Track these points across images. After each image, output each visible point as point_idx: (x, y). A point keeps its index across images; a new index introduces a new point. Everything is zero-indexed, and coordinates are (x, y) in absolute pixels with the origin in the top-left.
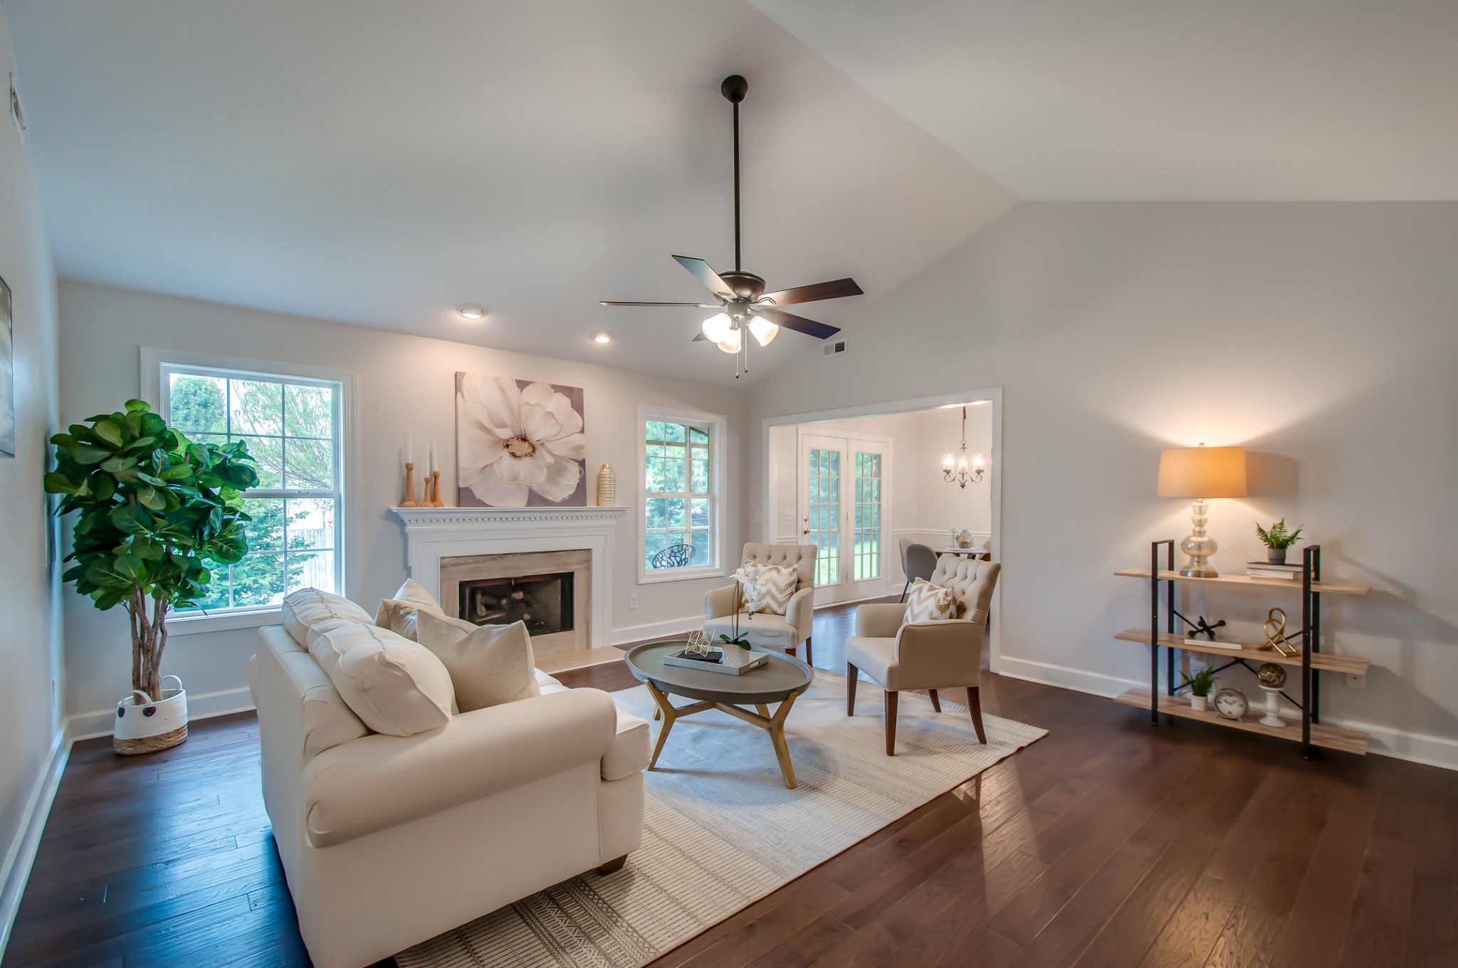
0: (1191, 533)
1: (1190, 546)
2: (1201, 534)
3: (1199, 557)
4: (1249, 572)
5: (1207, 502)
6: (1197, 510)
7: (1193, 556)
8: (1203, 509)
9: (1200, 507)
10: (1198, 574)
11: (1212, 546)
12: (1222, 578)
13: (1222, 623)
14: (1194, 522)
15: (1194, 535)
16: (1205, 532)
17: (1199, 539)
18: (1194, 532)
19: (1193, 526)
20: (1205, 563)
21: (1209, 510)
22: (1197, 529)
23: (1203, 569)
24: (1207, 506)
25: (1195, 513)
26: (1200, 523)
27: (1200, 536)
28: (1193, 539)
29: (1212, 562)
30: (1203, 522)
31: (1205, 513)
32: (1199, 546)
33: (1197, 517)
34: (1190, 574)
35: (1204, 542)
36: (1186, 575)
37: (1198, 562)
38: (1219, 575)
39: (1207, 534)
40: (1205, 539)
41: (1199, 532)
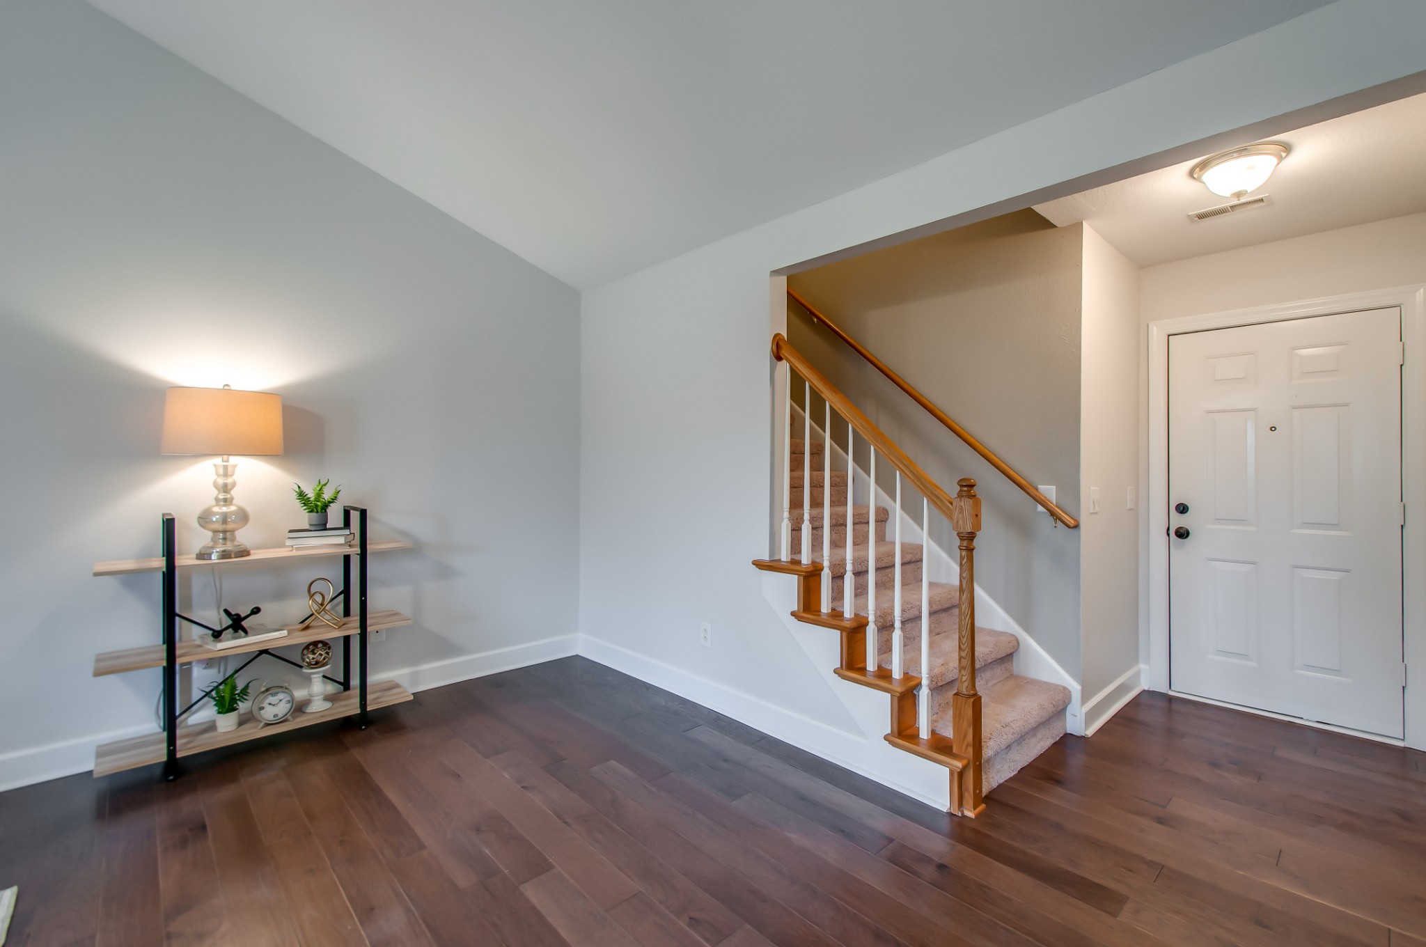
0: (213, 502)
1: (214, 519)
2: (227, 502)
3: (225, 532)
4: (289, 543)
5: (233, 460)
6: (221, 471)
7: (215, 532)
8: (230, 470)
9: (226, 468)
10: (225, 555)
11: (243, 517)
12: (257, 555)
13: (256, 611)
14: (216, 485)
15: (217, 505)
16: (232, 499)
17: (225, 509)
18: (217, 500)
19: (216, 492)
20: (233, 539)
21: (237, 470)
22: (221, 496)
23: (229, 546)
24: (235, 466)
25: (218, 475)
26: (226, 488)
27: (224, 506)
28: (216, 509)
29: (244, 536)
30: (229, 487)
31: (232, 475)
32: (225, 519)
33: (221, 481)
34: (214, 557)
35: (232, 513)
36: (210, 559)
37: (225, 539)
38: (252, 552)
39: (234, 502)
40: (233, 508)
41: (225, 500)
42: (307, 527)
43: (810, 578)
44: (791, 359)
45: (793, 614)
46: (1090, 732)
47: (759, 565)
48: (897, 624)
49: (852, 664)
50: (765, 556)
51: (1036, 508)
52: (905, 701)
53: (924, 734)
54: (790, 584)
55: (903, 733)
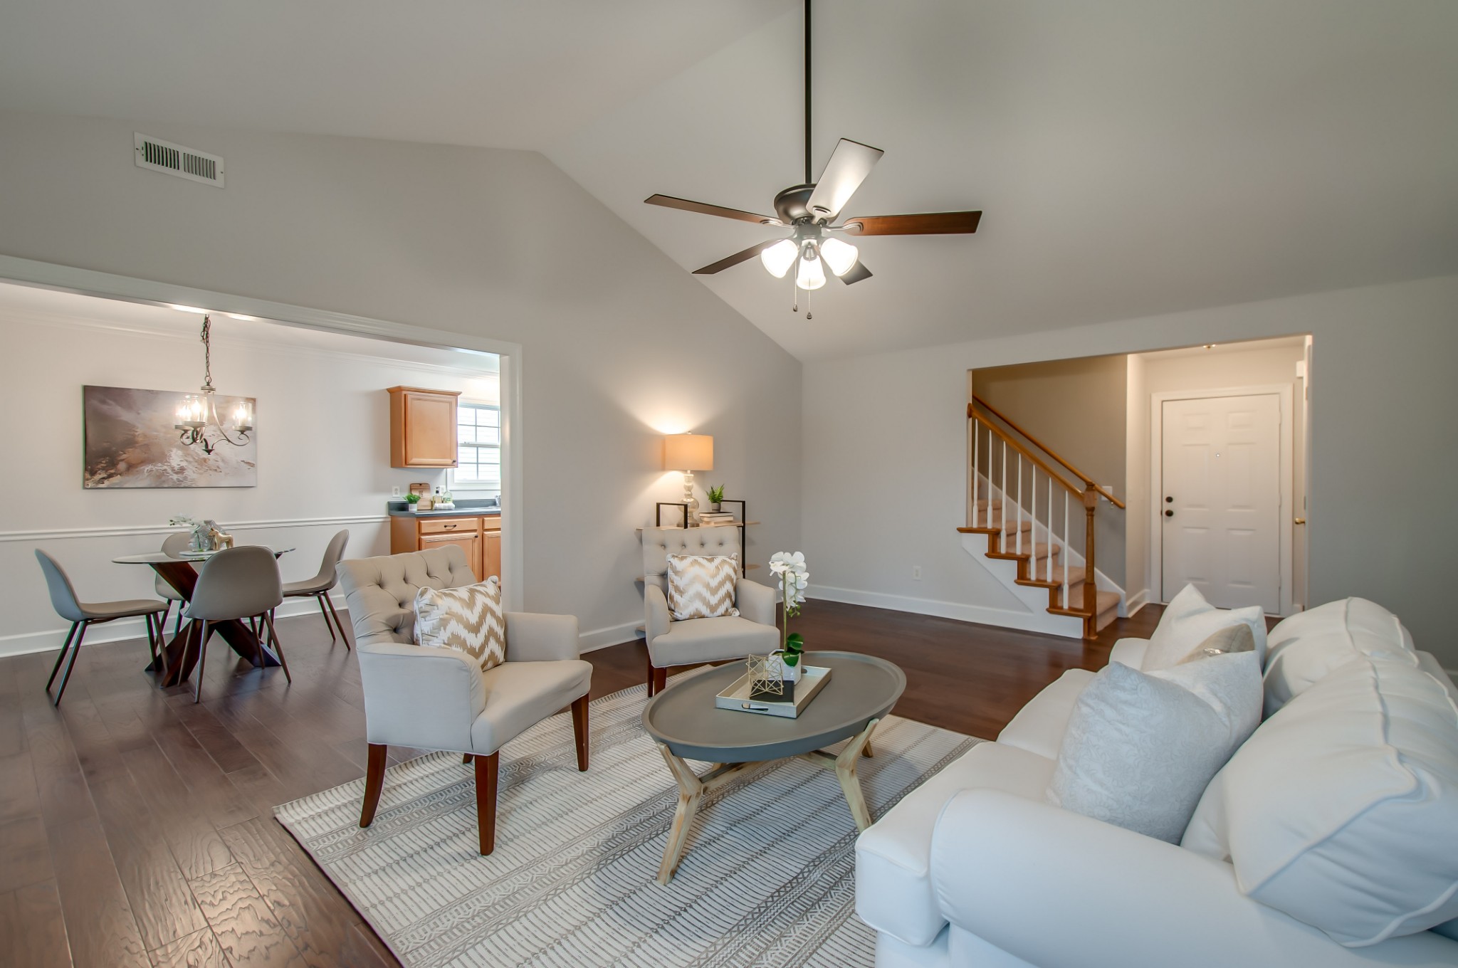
3: (690, 513)
8: (691, 479)
9: (689, 477)
15: (685, 498)
16: (691, 494)
18: (685, 495)
20: (692, 517)
22: (687, 493)
23: (692, 521)
25: (686, 482)
26: (689, 488)
27: (689, 498)
28: (685, 500)
31: (691, 482)
32: (692, 505)
33: (687, 485)
38: (700, 524)
40: (692, 500)
41: (689, 495)
42: (711, 511)
43: (995, 535)
44: (980, 418)
45: (986, 555)
46: (1130, 615)
47: (961, 530)
48: (1050, 555)
49: (1022, 578)
50: (964, 526)
51: (1101, 498)
52: (1055, 590)
53: (1066, 606)
54: (984, 539)
55: (1054, 608)
